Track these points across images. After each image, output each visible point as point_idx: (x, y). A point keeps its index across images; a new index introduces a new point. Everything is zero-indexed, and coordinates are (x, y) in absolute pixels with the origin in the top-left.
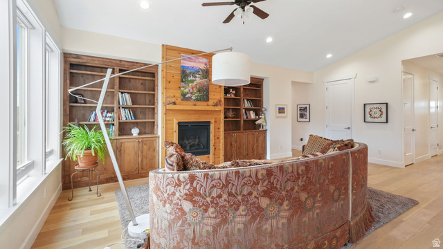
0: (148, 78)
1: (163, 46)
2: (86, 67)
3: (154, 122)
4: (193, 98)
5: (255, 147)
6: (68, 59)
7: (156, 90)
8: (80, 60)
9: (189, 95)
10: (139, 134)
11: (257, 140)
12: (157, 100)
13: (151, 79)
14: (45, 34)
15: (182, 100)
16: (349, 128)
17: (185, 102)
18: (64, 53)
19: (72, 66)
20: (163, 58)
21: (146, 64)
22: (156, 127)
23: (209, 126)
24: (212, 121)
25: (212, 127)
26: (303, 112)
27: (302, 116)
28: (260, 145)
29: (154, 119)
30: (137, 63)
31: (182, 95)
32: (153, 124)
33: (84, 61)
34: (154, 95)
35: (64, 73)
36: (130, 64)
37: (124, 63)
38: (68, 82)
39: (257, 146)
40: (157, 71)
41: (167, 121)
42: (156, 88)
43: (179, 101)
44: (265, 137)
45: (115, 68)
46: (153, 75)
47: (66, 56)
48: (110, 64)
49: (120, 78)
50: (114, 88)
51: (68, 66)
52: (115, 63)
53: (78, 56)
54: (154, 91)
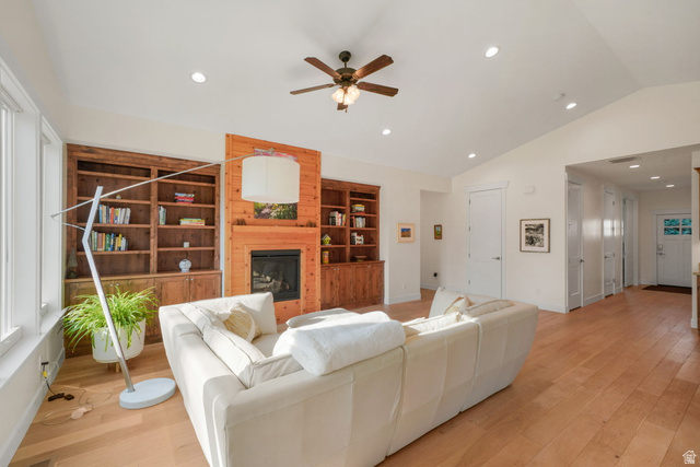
0: (205, 184)
1: (228, 136)
2: (103, 167)
3: (213, 251)
4: (273, 214)
5: (367, 287)
6: (75, 154)
7: (217, 202)
8: (95, 156)
9: (266, 211)
10: (191, 269)
11: (371, 277)
12: (219, 217)
13: (209, 185)
14: (41, 120)
15: (256, 217)
16: (498, 258)
17: (261, 221)
18: (68, 145)
19: (82, 165)
20: (227, 154)
21: (200, 164)
22: (216, 258)
23: (298, 255)
24: (303, 249)
25: (303, 257)
26: (534, 234)
27: (531, 241)
28: (375, 283)
29: (213, 246)
30: (187, 161)
31: (256, 210)
32: (212, 255)
33: (101, 157)
34: (214, 209)
35: (68, 176)
36: (175, 162)
37: (167, 161)
38: (75, 189)
39: (371, 285)
40: (218, 173)
41: (233, 249)
42: (217, 199)
43: (252, 219)
44: (382, 272)
45: (152, 168)
46: (212, 179)
47: (71, 149)
48: (144, 162)
49: (159, 183)
50: (149, 200)
51: (75, 166)
52: (152, 161)
53: (90, 150)
54: (214, 203)
